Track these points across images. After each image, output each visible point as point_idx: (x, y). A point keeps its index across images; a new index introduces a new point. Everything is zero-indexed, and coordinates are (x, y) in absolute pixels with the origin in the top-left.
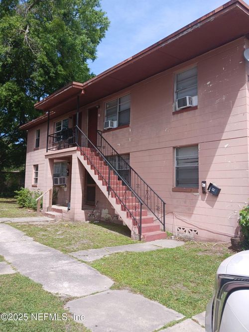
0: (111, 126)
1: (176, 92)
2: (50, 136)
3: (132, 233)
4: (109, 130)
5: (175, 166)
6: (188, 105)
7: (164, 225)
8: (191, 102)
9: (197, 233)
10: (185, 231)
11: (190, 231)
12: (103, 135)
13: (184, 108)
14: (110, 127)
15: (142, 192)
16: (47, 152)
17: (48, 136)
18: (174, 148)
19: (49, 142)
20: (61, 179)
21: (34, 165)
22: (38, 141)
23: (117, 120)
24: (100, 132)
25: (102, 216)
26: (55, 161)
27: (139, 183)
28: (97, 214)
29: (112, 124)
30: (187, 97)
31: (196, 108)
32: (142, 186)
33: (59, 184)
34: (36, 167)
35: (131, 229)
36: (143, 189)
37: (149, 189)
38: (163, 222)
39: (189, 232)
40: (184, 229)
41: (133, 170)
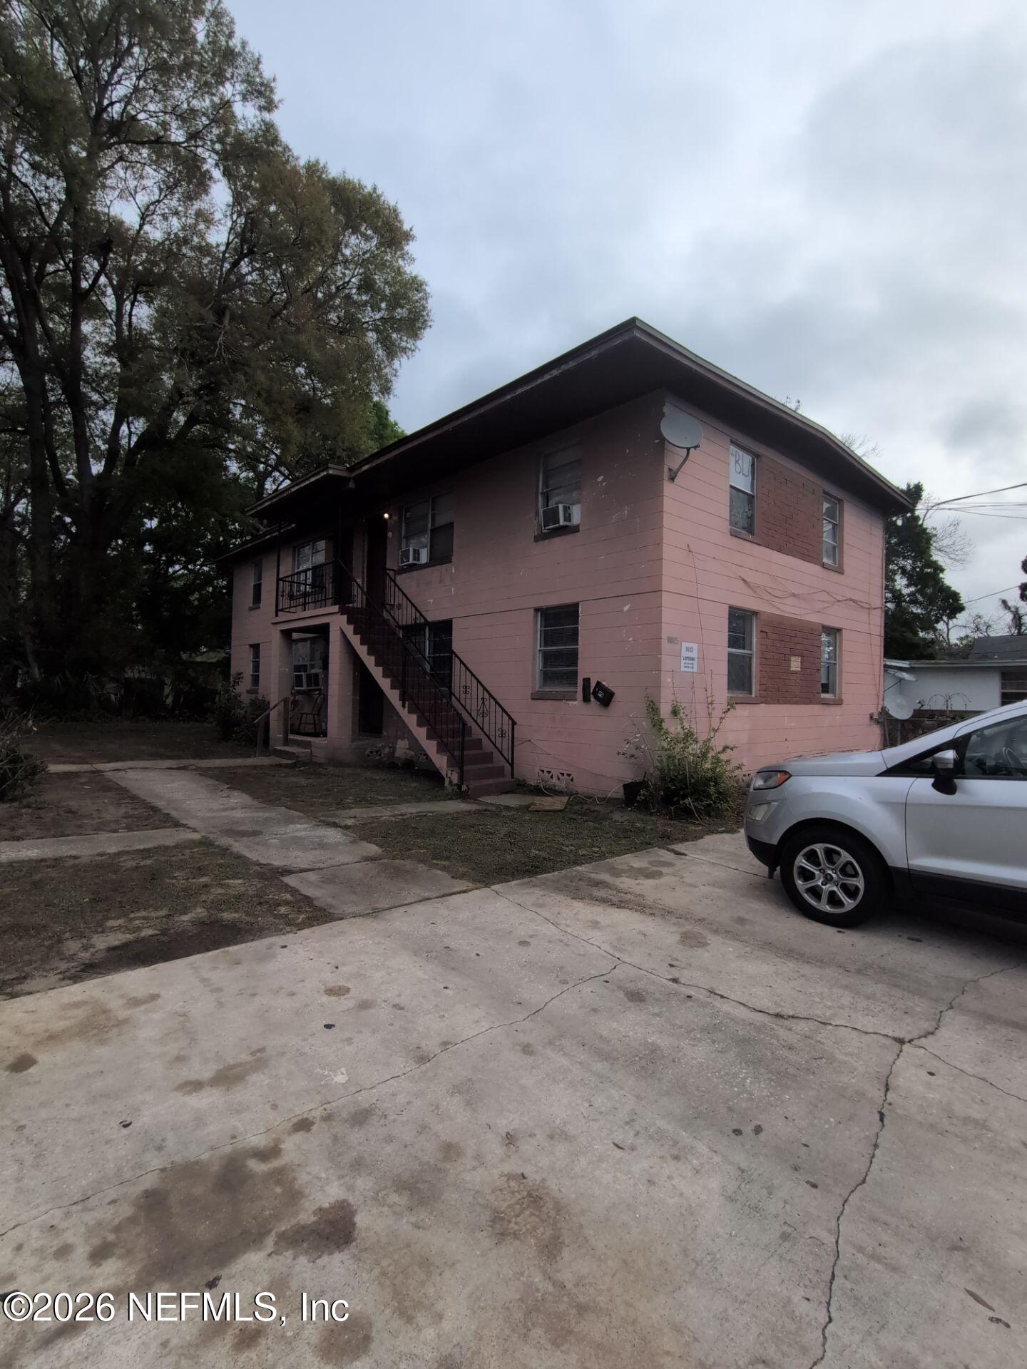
0: (414, 559)
1: (542, 493)
2: (281, 579)
3: (447, 781)
4: (412, 568)
5: (539, 648)
6: (562, 522)
7: (512, 765)
8: (568, 517)
9: (572, 780)
10: (552, 777)
11: (560, 776)
12: (400, 579)
13: (555, 529)
14: (411, 561)
15: (474, 701)
16: (277, 615)
17: (278, 580)
18: (537, 610)
19: (280, 594)
20: (309, 677)
21: (251, 646)
22: (258, 588)
23: (426, 547)
24: (391, 573)
25: (397, 754)
26: (295, 636)
27: (468, 684)
28: (387, 750)
29: (417, 553)
30: (561, 507)
31: (575, 529)
32: (474, 689)
33: (305, 687)
34: (256, 648)
35: (444, 774)
36: (474, 696)
37: (486, 696)
38: (510, 761)
39: (559, 779)
40: (549, 772)
41: (456, 656)
